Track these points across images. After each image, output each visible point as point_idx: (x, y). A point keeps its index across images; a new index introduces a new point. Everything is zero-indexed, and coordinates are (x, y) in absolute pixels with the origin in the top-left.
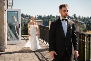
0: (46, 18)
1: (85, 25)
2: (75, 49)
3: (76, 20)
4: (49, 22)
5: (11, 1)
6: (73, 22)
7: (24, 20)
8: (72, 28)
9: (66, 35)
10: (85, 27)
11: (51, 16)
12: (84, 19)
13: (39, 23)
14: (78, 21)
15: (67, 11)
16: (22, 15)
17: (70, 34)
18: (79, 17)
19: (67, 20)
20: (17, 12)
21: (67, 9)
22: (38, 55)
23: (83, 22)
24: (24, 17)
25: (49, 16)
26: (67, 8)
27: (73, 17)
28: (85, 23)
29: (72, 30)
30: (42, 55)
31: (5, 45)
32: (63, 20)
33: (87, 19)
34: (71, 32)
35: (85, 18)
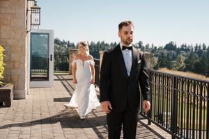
0: (94, 47)
1: (156, 59)
2: (145, 99)
4: (100, 52)
6: (142, 53)
7: (59, 49)
8: (139, 62)
9: (129, 74)
10: (156, 62)
11: (103, 43)
12: (154, 50)
15: (131, 33)
16: (56, 41)
17: (137, 72)
18: (147, 46)
19: (131, 48)
20: (46, 36)
21: (130, 29)
24: (59, 44)
25: (99, 43)
26: (132, 27)
28: (156, 56)
29: (140, 65)
32: (124, 48)
33: (159, 49)
34: (139, 68)
35: (155, 47)
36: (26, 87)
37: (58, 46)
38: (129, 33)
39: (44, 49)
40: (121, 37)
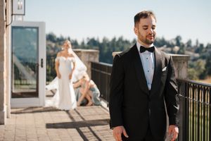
0: (108, 45)
1: (203, 63)
3: (181, 51)
5: (22, 3)
7: (54, 49)
9: (150, 87)
10: (203, 68)
11: (121, 39)
12: (199, 49)
13: (89, 57)
14: (186, 52)
15: (153, 27)
16: (50, 38)
18: (189, 43)
20: (35, 30)
22: (85, 134)
23: (197, 55)
24: (54, 42)
25: (114, 40)
26: (153, 19)
27: (175, 43)
28: (203, 58)
29: (165, 74)
30: (95, 135)
31: (5, 110)
33: (207, 47)
35: (202, 45)
36: (5, 107)
37: (53, 45)
38: (150, 27)
39: (33, 49)
40: (139, 34)
